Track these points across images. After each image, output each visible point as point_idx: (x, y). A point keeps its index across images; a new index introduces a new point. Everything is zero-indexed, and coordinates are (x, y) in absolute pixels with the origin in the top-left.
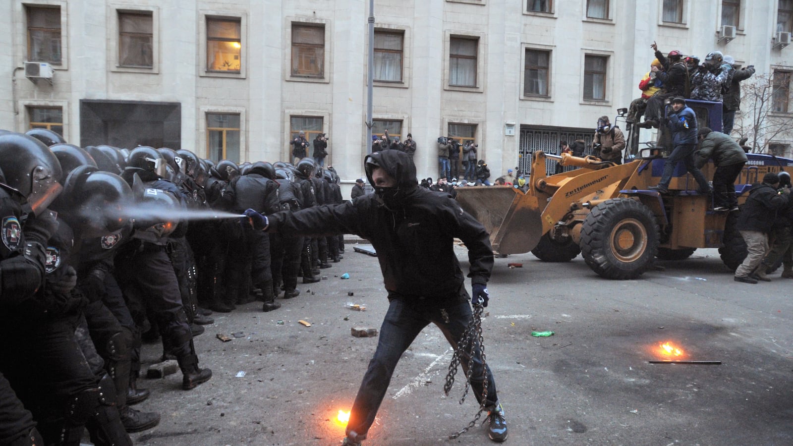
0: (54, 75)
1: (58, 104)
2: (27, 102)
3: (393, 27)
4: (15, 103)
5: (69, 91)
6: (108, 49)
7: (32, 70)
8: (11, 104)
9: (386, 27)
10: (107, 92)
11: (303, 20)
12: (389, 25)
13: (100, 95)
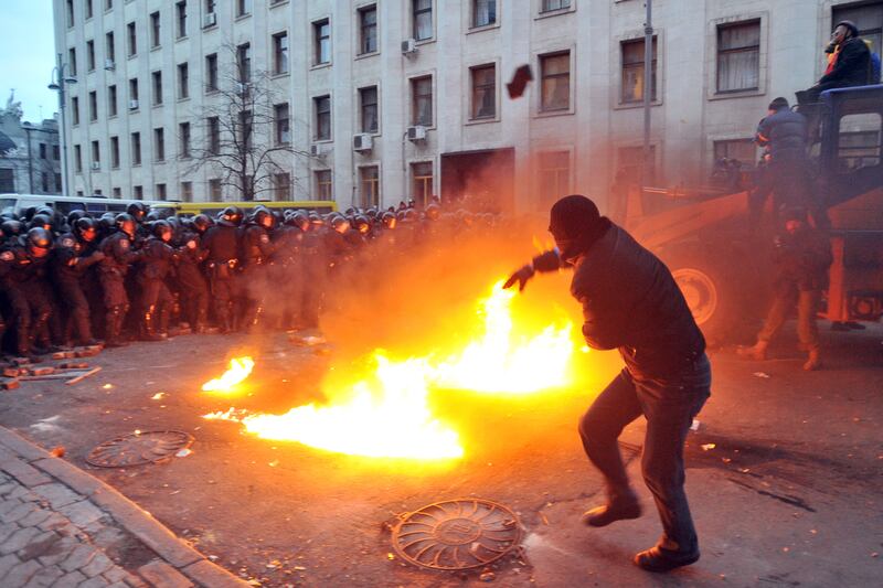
0: (427, 136)
1: (430, 159)
2: (411, 161)
3: (743, 18)
4: (404, 161)
5: (437, 148)
6: (462, 106)
7: (412, 132)
8: (401, 163)
9: (734, 20)
10: (462, 144)
11: (632, 37)
12: (738, 16)
13: (456, 148)
